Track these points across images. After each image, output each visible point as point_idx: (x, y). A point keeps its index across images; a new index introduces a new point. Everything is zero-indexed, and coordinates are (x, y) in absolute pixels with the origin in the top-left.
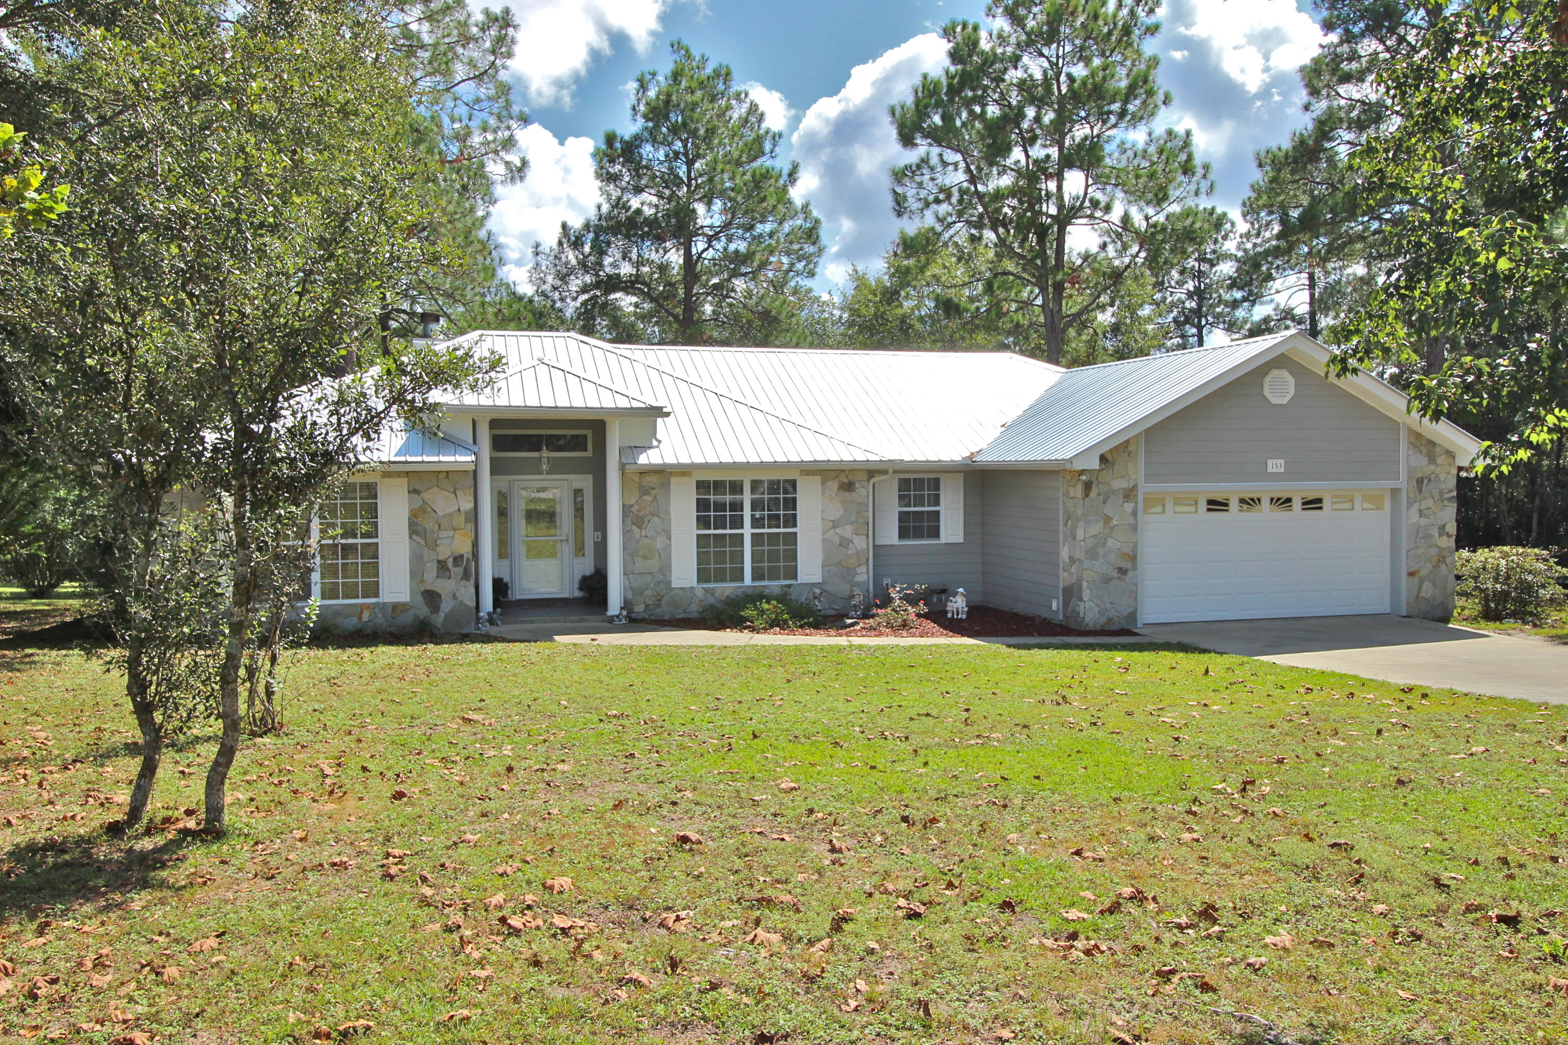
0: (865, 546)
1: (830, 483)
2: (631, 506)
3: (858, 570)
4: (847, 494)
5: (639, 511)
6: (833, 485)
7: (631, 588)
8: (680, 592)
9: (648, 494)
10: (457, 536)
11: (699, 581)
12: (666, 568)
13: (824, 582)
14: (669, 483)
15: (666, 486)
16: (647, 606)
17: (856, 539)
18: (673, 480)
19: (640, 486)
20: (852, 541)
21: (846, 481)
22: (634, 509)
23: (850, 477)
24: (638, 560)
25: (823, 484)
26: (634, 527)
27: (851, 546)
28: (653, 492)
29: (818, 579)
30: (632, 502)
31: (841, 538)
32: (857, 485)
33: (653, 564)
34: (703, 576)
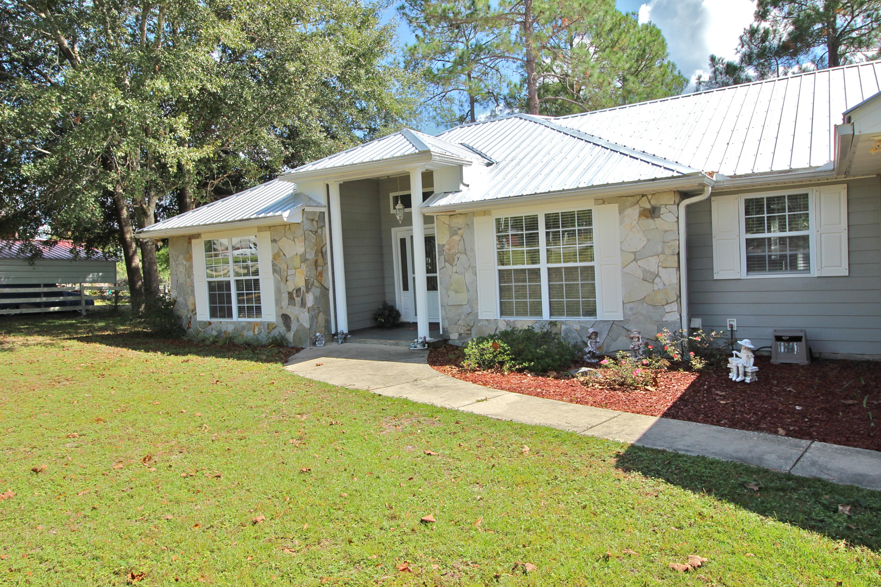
0: (675, 281)
1: (629, 211)
2: (444, 245)
3: (668, 308)
4: (650, 221)
5: (450, 250)
6: (634, 212)
7: (447, 318)
8: (486, 323)
9: (457, 234)
10: (297, 274)
11: (502, 314)
12: (473, 302)
13: (626, 321)
14: (473, 223)
15: (469, 226)
16: (460, 335)
17: (663, 273)
18: (476, 220)
19: (450, 228)
20: (657, 275)
21: (648, 206)
22: (446, 247)
23: (653, 202)
24: (452, 293)
25: (621, 211)
26: (447, 264)
27: (657, 280)
28: (460, 232)
29: (619, 316)
30: (444, 243)
31: (645, 271)
32: (663, 210)
33: (462, 298)
34: (504, 310)
